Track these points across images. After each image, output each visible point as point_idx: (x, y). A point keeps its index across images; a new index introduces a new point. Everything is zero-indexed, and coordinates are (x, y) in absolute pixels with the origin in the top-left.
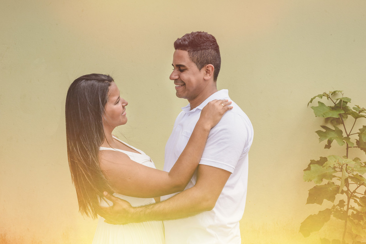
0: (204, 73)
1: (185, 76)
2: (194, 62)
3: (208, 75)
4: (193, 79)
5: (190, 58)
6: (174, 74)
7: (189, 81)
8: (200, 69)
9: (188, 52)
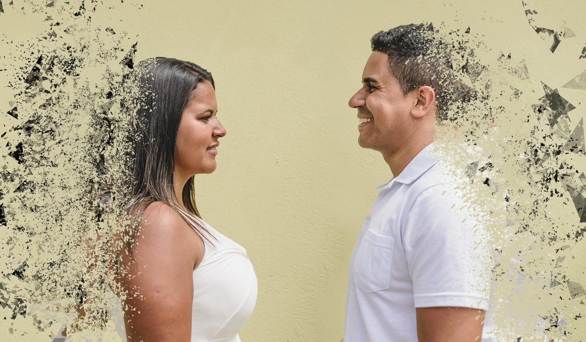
0: (414, 103)
1: (374, 100)
2: (396, 77)
3: (421, 107)
4: (388, 108)
5: (391, 67)
6: (359, 96)
7: (380, 110)
8: (405, 93)
9: (389, 55)
